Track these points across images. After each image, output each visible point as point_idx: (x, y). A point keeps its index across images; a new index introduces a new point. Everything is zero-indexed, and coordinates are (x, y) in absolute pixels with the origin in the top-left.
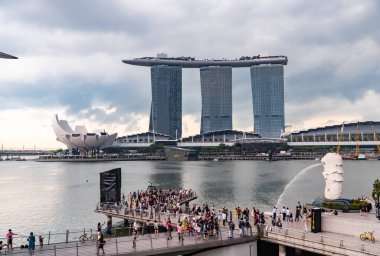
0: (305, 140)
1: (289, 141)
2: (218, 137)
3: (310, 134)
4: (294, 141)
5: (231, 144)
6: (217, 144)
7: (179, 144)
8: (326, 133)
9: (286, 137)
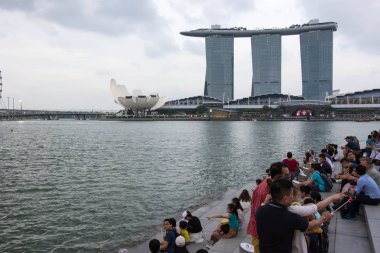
0: (351, 103)
1: (333, 103)
2: (264, 101)
3: (356, 97)
4: (339, 103)
5: (274, 106)
6: (260, 107)
7: (225, 107)
8: (373, 96)
9: (331, 99)
